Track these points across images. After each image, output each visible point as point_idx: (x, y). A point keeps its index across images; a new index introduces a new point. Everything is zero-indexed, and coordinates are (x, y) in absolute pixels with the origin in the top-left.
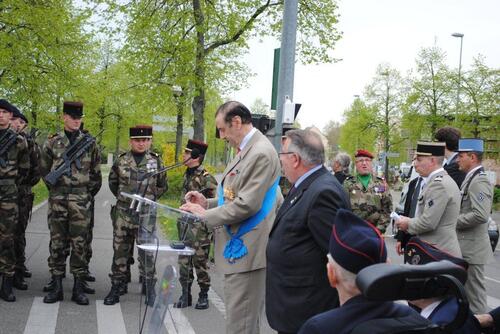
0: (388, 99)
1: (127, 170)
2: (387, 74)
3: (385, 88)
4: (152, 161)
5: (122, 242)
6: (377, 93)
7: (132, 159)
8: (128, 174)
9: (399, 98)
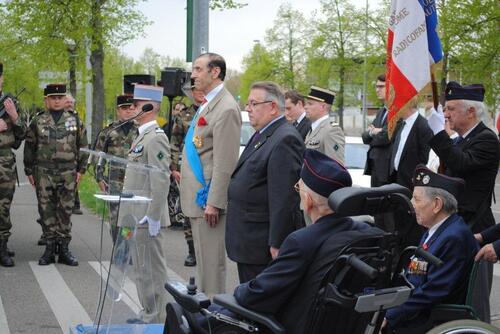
0: (291, 43)
1: (46, 129)
2: (289, 16)
3: (287, 31)
4: (70, 119)
5: (48, 203)
6: (279, 37)
7: (51, 117)
8: (47, 133)
9: (303, 42)
